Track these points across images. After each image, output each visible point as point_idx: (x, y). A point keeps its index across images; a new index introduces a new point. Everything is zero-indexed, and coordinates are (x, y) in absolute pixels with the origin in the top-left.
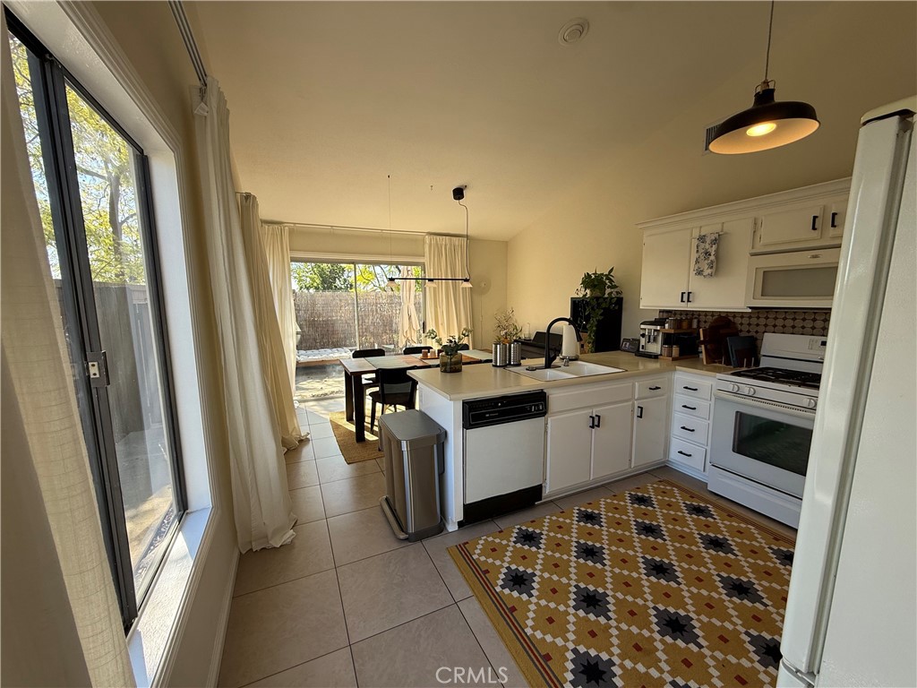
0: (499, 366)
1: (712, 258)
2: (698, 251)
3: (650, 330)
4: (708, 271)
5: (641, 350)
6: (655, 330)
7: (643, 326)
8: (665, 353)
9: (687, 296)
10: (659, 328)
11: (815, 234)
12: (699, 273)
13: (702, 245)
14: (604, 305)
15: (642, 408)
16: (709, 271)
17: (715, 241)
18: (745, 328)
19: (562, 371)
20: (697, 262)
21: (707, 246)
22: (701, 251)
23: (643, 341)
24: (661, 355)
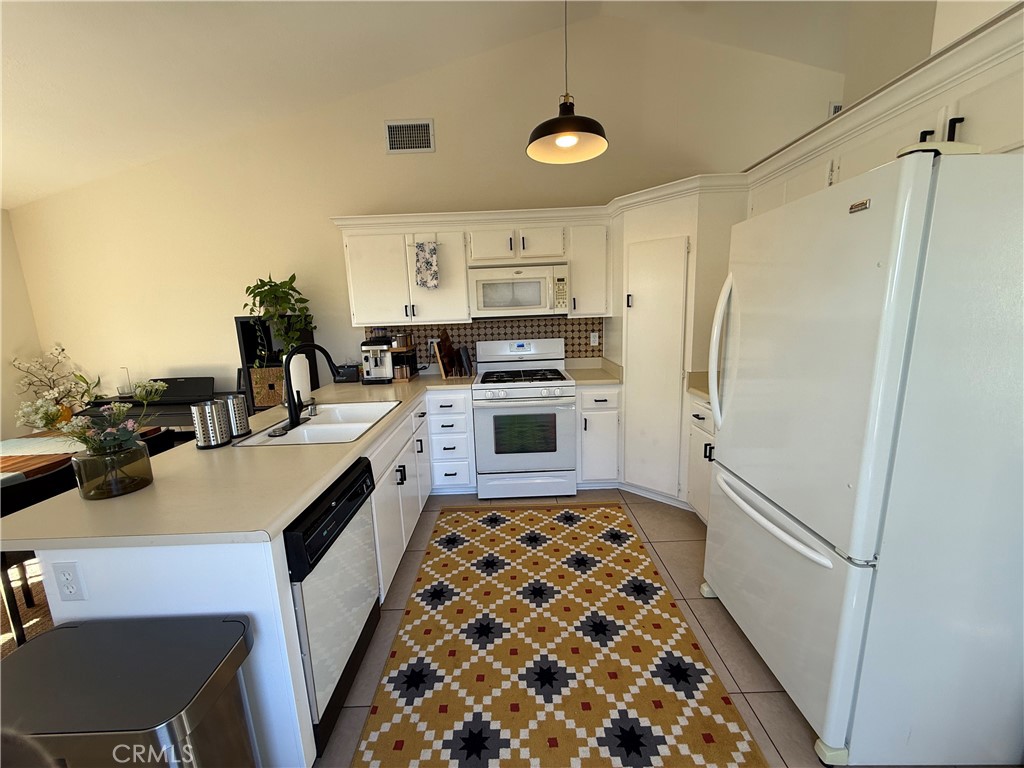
0: (218, 446)
1: (434, 268)
2: (418, 260)
3: (375, 352)
4: (432, 283)
5: (365, 376)
6: (382, 351)
7: (364, 348)
8: (398, 375)
9: (411, 310)
10: (385, 347)
11: (511, 253)
12: (424, 284)
13: (421, 254)
14: (298, 326)
15: (421, 441)
16: (435, 282)
17: (434, 251)
18: (456, 339)
19: (313, 424)
20: (419, 271)
21: (428, 256)
22: (422, 260)
23: (366, 367)
24: (394, 378)
